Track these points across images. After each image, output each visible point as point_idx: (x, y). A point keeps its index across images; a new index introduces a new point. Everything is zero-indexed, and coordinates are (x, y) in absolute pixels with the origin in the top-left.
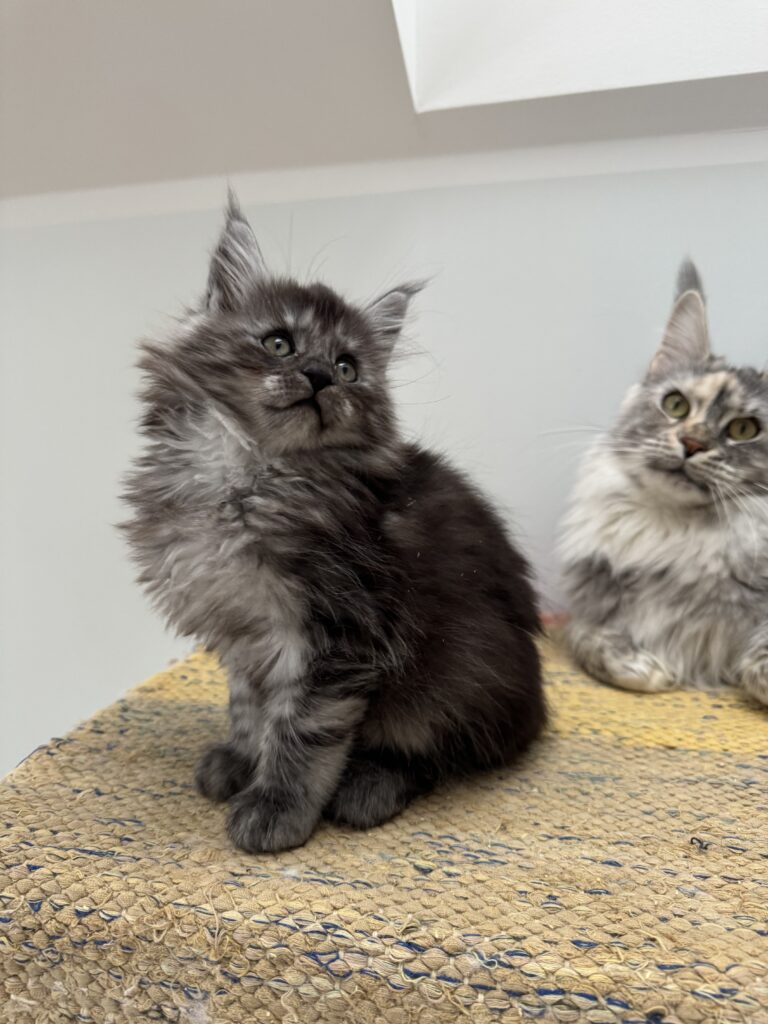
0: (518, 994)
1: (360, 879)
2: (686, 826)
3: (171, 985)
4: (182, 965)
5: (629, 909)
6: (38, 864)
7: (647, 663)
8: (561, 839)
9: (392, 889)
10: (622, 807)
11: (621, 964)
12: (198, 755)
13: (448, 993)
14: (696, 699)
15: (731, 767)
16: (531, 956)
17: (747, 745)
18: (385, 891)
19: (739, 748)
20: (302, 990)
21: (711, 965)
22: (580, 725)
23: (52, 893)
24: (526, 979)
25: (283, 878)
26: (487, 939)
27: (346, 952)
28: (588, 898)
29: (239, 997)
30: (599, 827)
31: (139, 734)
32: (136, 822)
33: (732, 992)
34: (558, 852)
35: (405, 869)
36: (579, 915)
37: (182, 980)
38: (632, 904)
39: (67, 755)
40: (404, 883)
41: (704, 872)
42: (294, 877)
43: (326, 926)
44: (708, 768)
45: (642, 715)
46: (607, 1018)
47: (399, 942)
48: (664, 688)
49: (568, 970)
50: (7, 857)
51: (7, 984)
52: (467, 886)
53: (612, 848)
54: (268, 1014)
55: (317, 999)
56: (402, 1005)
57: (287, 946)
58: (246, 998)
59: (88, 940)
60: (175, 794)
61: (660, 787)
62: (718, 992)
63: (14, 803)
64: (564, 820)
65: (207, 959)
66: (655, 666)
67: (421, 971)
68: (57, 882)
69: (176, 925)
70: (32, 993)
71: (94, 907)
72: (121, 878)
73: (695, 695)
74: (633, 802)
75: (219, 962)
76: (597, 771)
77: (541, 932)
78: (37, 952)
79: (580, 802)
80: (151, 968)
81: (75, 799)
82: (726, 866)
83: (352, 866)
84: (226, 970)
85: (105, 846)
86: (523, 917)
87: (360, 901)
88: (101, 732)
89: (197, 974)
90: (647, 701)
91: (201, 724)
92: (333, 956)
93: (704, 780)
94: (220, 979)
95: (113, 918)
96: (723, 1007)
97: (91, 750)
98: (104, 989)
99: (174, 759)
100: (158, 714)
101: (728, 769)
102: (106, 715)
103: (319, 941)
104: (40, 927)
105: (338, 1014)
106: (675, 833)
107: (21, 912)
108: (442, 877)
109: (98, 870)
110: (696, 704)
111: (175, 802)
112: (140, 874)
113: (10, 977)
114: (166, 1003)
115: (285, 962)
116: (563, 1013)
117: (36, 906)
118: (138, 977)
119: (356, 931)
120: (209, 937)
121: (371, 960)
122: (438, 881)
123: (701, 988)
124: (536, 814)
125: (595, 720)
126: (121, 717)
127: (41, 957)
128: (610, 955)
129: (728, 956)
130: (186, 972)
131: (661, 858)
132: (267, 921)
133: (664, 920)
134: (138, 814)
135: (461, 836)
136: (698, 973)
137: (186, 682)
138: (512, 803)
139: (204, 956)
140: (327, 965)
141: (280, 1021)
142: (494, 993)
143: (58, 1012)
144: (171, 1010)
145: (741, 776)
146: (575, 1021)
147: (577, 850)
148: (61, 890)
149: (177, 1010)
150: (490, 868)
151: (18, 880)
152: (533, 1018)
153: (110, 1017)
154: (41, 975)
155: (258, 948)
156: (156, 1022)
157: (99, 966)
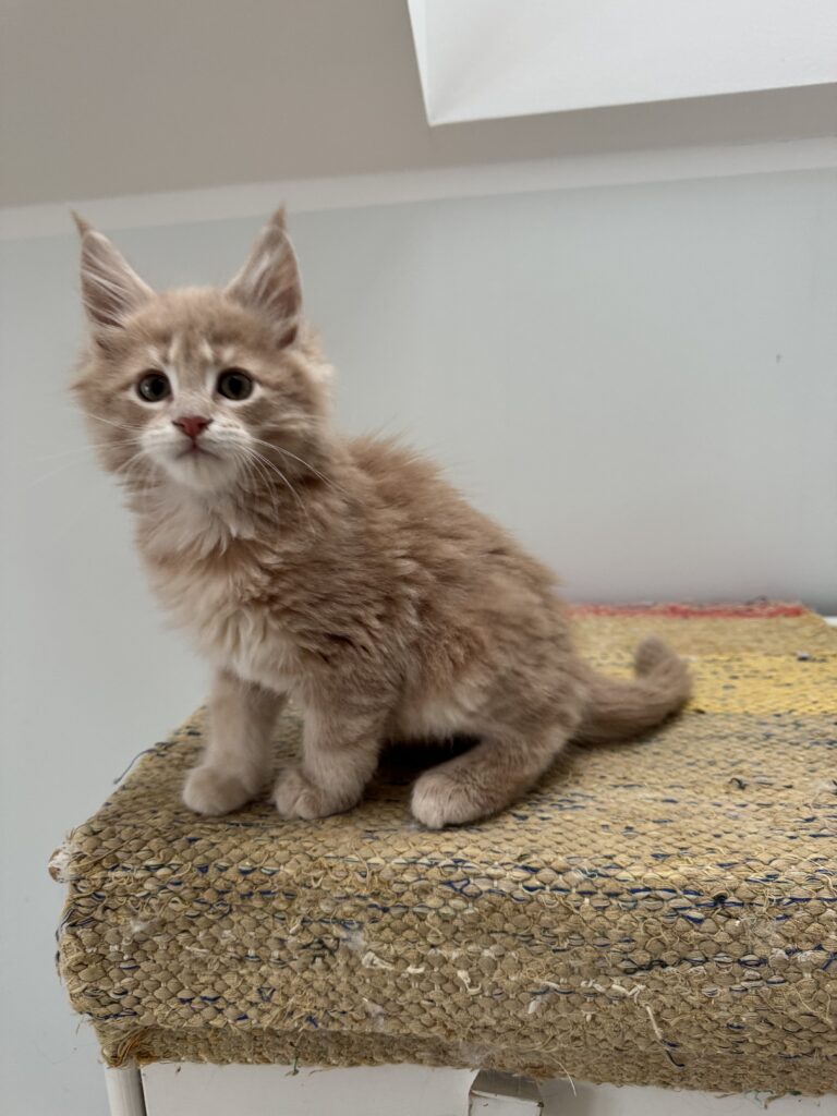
0: (616, 895)
1: (473, 827)
2: (725, 771)
3: (330, 921)
4: (337, 904)
5: (691, 831)
6: (195, 837)
8: (625, 787)
10: (669, 761)
11: (691, 867)
13: (561, 899)
14: (715, 673)
15: (753, 725)
16: (621, 868)
17: (762, 707)
20: (443, 911)
21: (756, 860)
23: (216, 858)
24: (620, 884)
26: (585, 860)
27: (476, 878)
28: (657, 826)
29: (389, 924)
33: (775, 876)
34: (625, 796)
35: (506, 817)
36: (652, 838)
37: (339, 915)
38: (691, 828)
41: (742, 802)
43: (457, 861)
44: (736, 726)
46: (684, 904)
47: (516, 867)
49: (652, 874)
50: (166, 835)
51: (180, 938)
52: (559, 825)
53: (670, 791)
54: (415, 933)
56: (525, 913)
57: (426, 879)
58: (396, 924)
59: (253, 891)
61: (697, 743)
62: (765, 877)
63: (150, 796)
64: (624, 773)
65: (359, 897)
67: (534, 886)
68: (217, 850)
69: (329, 872)
70: (203, 943)
71: (255, 866)
72: (272, 841)
74: (677, 757)
75: (370, 897)
77: (626, 851)
78: (208, 907)
80: (312, 908)
82: (759, 797)
84: (376, 903)
86: (609, 843)
89: (352, 909)
92: (465, 882)
93: (732, 735)
94: (372, 910)
95: (274, 873)
96: (769, 887)
98: (270, 932)
101: (750, 726)
102: (197, 720)
103: (452, 872)
104: (209, 885)
105: (472, 926)
106: (716, 777)
107: (191, 875)
108: (537, 820)
109: (249, 837)
112: (287, 837)
113: (184, 931)
114: (326, 936)
115: (426, 891)
116: (651, 904)
117: (204, 869)
118: (301, 917)
119: (481, 862)
120: (359, 880)
121: (496, 883)
122: (536, 824)
123: (752, 876)
124: (600, 770)
127: (211, 911)
128: (681, 862)
129: (769, 853)
130: (342, 909)
131: (708, 795)
132: (406, 862)
133: (718, 836)
136: (749, 867)
139: (356, 894)
140: (461, 890)
141: (425, 938)
142: (595, 897)
143: (229, 955)
144: (332, 940)
145: (761, 731)
146: (660, 909)
147: (642, 794)
148: (222, 856)
149: (337, 939)
150: (575, 812)
151: (182, 851)
152: (630, 910)
153: (276, 954)
154: (211, 927)
155: (403, 883)
156: (317, 953)
157: (265, 911)
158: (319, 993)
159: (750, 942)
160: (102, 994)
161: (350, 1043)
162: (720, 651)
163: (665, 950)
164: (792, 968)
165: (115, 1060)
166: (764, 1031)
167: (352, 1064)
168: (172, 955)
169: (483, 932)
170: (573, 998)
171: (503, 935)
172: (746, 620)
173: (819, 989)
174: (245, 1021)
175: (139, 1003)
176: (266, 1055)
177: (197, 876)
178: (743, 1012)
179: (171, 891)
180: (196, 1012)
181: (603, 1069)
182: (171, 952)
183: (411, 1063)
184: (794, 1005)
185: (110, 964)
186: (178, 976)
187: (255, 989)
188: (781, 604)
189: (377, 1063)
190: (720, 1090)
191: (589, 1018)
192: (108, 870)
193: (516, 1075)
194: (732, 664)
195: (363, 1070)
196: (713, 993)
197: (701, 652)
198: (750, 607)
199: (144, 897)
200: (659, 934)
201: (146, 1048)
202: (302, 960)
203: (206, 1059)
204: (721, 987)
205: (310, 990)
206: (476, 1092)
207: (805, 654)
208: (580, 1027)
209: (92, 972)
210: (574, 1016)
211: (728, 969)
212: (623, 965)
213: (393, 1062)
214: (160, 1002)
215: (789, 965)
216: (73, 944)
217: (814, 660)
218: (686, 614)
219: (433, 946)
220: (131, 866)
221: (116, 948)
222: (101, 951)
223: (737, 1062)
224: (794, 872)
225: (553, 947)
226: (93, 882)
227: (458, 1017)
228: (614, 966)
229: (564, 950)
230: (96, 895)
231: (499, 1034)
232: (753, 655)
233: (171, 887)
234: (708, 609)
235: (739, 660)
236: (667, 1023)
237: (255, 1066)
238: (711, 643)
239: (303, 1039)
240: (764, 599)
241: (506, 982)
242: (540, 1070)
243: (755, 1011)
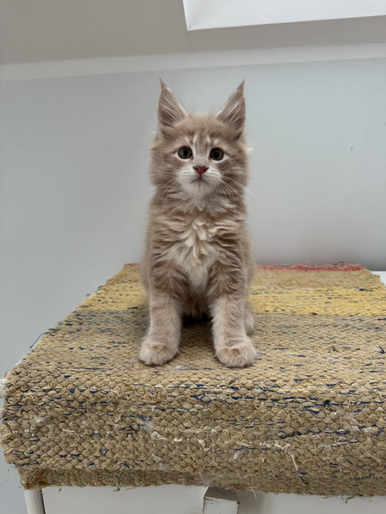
0: (277, 400)
1: (206, 368)
2: (327, 342)
3: (135, 416)
4: (139, 407)
5: (312, 369)
6: (68, 375)
8: (280, 349)
10: (300, 337)
11: (313, 386)
13: (250, 403)
14: (321, 296)
15: (340, 320)
16: (279, 387)
17: (344, 312)
19: (341, 313)
20: (192, 410)
21: (345, 383)
22: (277, 308)
23: (78, 386)
24: (279, 395)
25: (175, 370)
26: (262, 382)
27: (208, 393)
28: (296, 367)
29: (165, 417)
30: (293, 344)
31: (89, 324)
32: (104, 358)
33: (354, 391)
34: (280, 354)
36: (294, 372)
37: (140, 413)
39: (60, 335)
41: (337, 356)
42: (180, 369)
43: (198, 385)
44: (331, 321)
46: (310, 404)
47: (228, 387)
49: (294, 390)
50: (54, 374)
51: (60, 425)
53: (301, 351)
54: (177, 422)
55: (198, 413)
56: (232, 409)
57: (184, 395)
58: (168, 417)
59: (97, 402)
60: (116, 346)
61: (314, 328)
62: (349, 392)
64: (279, 343)
67: (237, 396)
68: (79, 381)
69: (135, 392)
70: (72, 428)
71: (98, 389)
72: (107, 377)
74: (304, 335)
75: (155, 404)
76: (287, 324)
77: (282, 378)
78: (75, 410)
79: (284, 336)
80: (126, 410)
81: (72, 352)
82: (344, 354)
83: (201, 364)
84: (158, 407)
85: (95, 366)
86: (273, 374)
87: (209, 375)
88: (71, 325)
89: (146, 410)
91: (116, 319)
92: (203, 396)
93: (330, 325)
94: (156, 411)
95: (107, 392)
96: (351, 397)
97: (70, 333)
98: (105, 421)
99: (109, 333)
100: (94, 316)
102: (71, 318)
103: (196, 391)
104: (75, 399)
105: (206, 417)
106: (323, 345)
107: (66, 394)
109: (95, 375)
111: (118, 349)
112: (114, 375)
113: (62, 422)
114: (133, 423)
115: (184, 400)
116: (294, 405)
117: (72, 391)
118: (121, 414)
119: (211, 385)
120: (151, 395)
121: (218, 395)
123: (343, 391)
124: (268, 341)
125: (283, 306)
126: (78, 318)
127: (76, 412)
128: (308, 383)
129: (351, 380)
130: (142, 410)
131: (320, 353)
132: (174, 386)
133: (326, 371)
134: (104, 355)
136: (341, 386)
137: (101, 303)
139: (149, 403)
140: (201, 399)
141: (182, 424)
142: (267, 401)
143: (85, 433)
144: (136, 426)
145: (343, 323)
146: (298, 407)
147: (287, 352)
148: (82, 384)
149: (139, 425)
151: (62, 382)
152: (283, 407)
153: (108, 432)
154: (76, 419)
155: (172, 396)
156: (129, 432)
157: (103, 412)
158: (130, 452)
159: (341, 422)
160: (21, 454)
161: (145, 476)
162: (322, 286)
163: (300, 427)
164: (361, 435)
165: (28, 486)
166: (347, 466)
167: (147, 485)
168: (56, 434)
169: (212, 420)
170: (256, 451)
171: (222, 421)
172: (334, 272)
173: (374, 445)
174: (93, 466)
175: (39, 458)
176: (104, 481)
177: (69, 394)
178: (338, 457)
179: (56, 402)
180: (68, 462)
181: (269, 486)
182: (56, 432)
183: (176, 484)
184: (362, 453)
185: (25, 438)
186: (59, 444)
187: (98, 450)
188: (350, 265)
189: (159, 484)
190: (325, 495)
191: (263, 461)
192: (23, 392)
193: (226, 489)
194: (328, 292)
195: (152, 488)
196: (323, 448)
197: (314, 286)
198: (336, 266)
199: (42, 405)
200: (298, 419)
201: (43, 479)
202: (121, 435)
203: (74, 484)
204: (327, 445)
205: (125, 450)
206: (207, 498)
207: (363, 288)
208: (259, 465)
209: (16, 443)
210: (256, 460)
211: (330, 436)
212: (280, 434)
213: (167, 483)
214: (50, 457)
215: (360, 434)
216: (6, 429)
217: (367, 290)
218: (306, 269)
219: (186, 428)
220: (36, 390)
221: (28, 430)
222: (20, 432)
223: (333, 482)
224: (363, 389)
225: (246, 426)
226: (16, 398)
227: (200, 462)
228: (275, 435)
229: (251, 427)
230: (17, 405)
231: (219, 470)
232: (338, 288)
233: (56, 400)
234: (316, 267)
235: (332, 290)
236: (301, 463)
237: (98, 487)
238: (319, 282)
239: (122, 473)
240: (342, 262)
241: (223, 445)
242: (238, 486)
243: (344, 456)
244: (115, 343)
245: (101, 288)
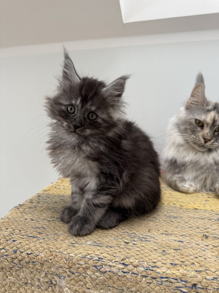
0: (155, 278)
1: (108, 245)
2: (202, 231)
3: (54, 274)
4: (57, 269)
5: (186, 254)
6: (16, 240)
7: (189, 185)
8: (166, 234)
9: (118, 248)
10: (183, 226)
11: (184, 270)
12: (61, 209)
13: (134, 278)
14: (203, 195)
16: (158, 267)
17: (218, 208)
18: (116, 249)
19: (216, 209)
20: (92, 276)
21: (210, 271)
22: (170, 202)
23: (20, 248)
24: (157, 274)
25: (86, 245)
26: (146, 263)
27: (105, 266)
28: (174, 251)
29: (74, 278)
30: (177, 231)
31: (43, 203)
32: (43, 228)
33: (217, 278)
34: (165, 238)
35: (121, 242)
36: (172, 256)
37: (58, 273)
38: (187, 253)
39: (23, 209)
40: (121, 246)
41: (207, 244)
42: (89, 244)
43: (99, 258)
44: (207, 215)
45: (188, 200)
46: (180, 285)
47: (120, 263)
48: (194, 192)
49: (169, 272)
50: (7, 238)
51: (7, 273)
52: (139, 247)
53: (180, 237)
54: (82, 283)
55: (96, 279)
56: (121, 281)
57: (88, 264)
58: (76, 278)
59: (30, 261)
60: (54, 220)
61: (194, 220)
62: (213, 278)
63: (8, 222)
64: (166, 229)
65: (65, 267)
66: (191, 186)
67: (126, 271)
68: (21, 245)
69: (56, 258)
70: (14, 276)
71: (32, 252)
72: (40, 244)
73: (202, 194)
74: (186, 224)
75: (68, 268)
76: (175, 215)
77: (161, 261)
78: (16, 265)
79: (171, 224)
80: (49, 270)
81: (26, 221)
82: (214, 243)
83: (106, 241)
84: (70, 270)
85: (35, 235)
86: (156, 257)
87: (109, 251)
88: (32, 203)
89: (62, 271)
90: (189, 196)
91: (61, 200)
92: (101, 267)
93: (206, 218)
94: (68, 273)
95: (38, 255)
96: (214, 283)
97: (30, 208)
98: (35, 275)
99: (54, 210)
100: (49, 198)
101: (213, 215)
102: (34, 198)
103: (97, 263)
104: (17, 258)
105: (102, 283)
106: (198, 233)
107: (11, 253)
110: (203, 196)
111: (54, 223)
112: (45, 243)
113: (8, 271)
114: (53, 279)
115: (87, 268)
116: (168, 283)
117: (15, 252)
118: (45, 272)
119: (108, 260)
120: (65, 261)
121: (112, 268)
122: (131, 246)
123: (208, 277)
124: (158, 227)
125: (174, 201)
126: (38, 198)
127: (17, 266)
128: (181, 268)
129: (215, 268)
130: (59, 271)
131: (195, 240)
132: (82, 257)
133: (197, 258)
134: (44, 226)
135: (137, 233)
136: (207, 273)
137: (56, 189)
138: (151, 224)
139: (64, 266)
140: (99, 270)
141: (86, 285)
142: (148, 278)
143: (22, 281)
145: (216, 217)
146: (171, 286)
147: (170, 238)
148: (22, 247)
149: (56, 281)
150: (146, 242)
151: (10, 244)
152: (159, 285)
153: (37, 283)
154: (17, 271)
155: (80, 264)
156: (50, 285)
157: (34, 269)
168: (4, 279)
169: (106, 286)
171: (114, 288)
177: (13, 254)
179: (4, 258)
182: (4, 278)
186: (5, 287)
202: (45, 286)
219: (88, 289)
233: (5, 257)
244: (54, 218)
245: (60, 179)
